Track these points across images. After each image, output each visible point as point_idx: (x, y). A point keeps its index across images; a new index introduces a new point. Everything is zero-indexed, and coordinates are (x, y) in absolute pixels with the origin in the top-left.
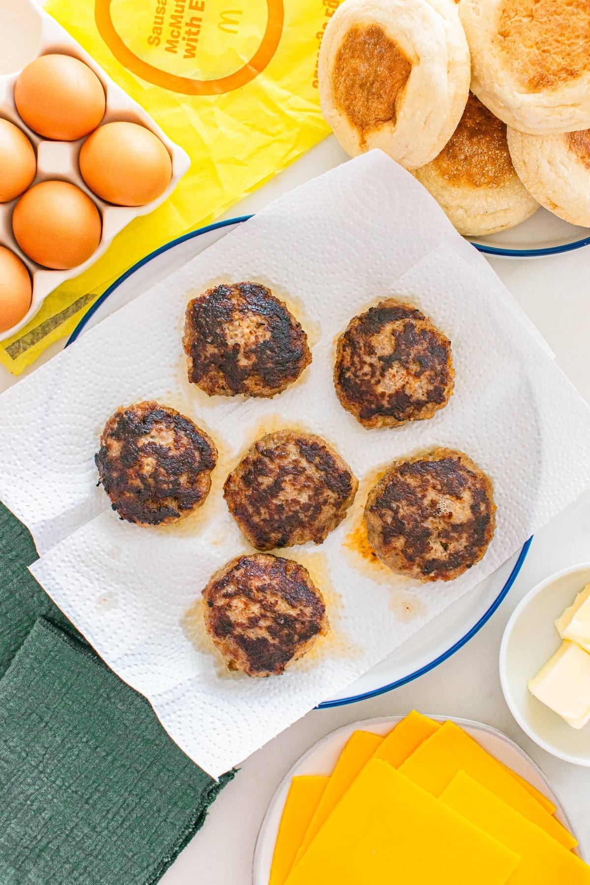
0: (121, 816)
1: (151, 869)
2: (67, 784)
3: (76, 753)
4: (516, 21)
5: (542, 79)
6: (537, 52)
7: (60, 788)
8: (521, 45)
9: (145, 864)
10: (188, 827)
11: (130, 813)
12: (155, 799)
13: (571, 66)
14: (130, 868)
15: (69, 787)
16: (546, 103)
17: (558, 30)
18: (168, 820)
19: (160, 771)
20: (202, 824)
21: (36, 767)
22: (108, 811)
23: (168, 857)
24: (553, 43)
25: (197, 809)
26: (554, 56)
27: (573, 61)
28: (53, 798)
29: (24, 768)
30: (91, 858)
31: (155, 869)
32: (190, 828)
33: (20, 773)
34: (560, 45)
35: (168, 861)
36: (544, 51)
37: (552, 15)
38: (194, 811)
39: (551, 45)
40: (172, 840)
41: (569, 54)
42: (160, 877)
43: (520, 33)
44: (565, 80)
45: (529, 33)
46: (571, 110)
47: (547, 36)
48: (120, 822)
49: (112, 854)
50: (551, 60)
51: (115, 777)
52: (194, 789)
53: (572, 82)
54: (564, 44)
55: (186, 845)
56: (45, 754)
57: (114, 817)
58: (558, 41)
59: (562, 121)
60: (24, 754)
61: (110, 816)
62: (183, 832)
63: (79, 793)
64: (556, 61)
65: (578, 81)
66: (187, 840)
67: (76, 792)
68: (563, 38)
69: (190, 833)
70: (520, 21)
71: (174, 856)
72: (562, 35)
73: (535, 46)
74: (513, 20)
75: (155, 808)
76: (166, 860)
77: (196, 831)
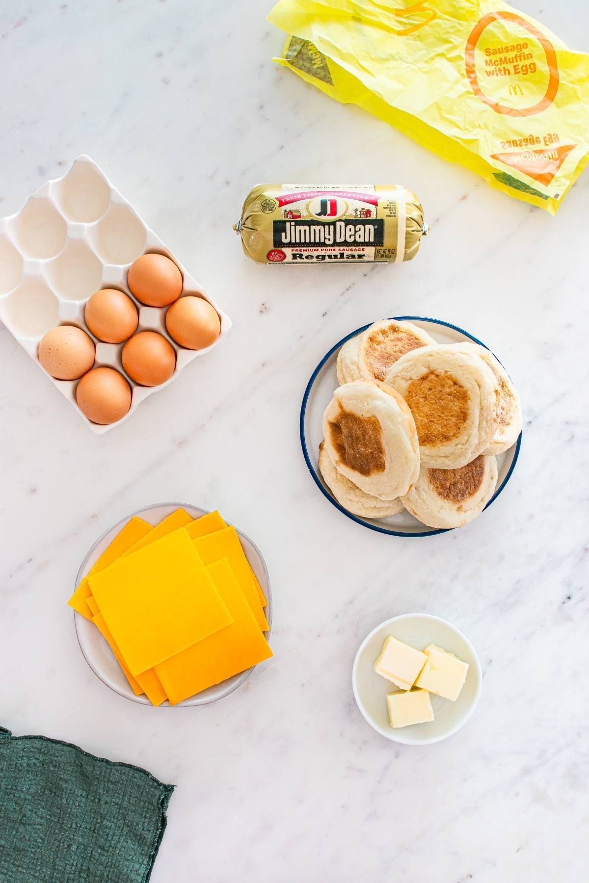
0: (117, 836)
1: (145, 862)
2: (79, 825)
3: (77, 804)
4: (416, 399)
5: (428, 438)
6: (426, 421)
7: (76, 829)
8: (417, 415)
9: (141, 861)
10: (158, 829)
11: (122, 832)
12: (133, 818)
13: (446, 433)
14: (133, 867)
15: (80, 827)
16: (428, 454)
17: (441, 410)
18: (145, 829)
19: (129, 799)
20: (166, 824)
21: (58, 822)
22: (108, 835)
23: (152, 851)
24: (437, 417)
25: (159, 816)
26: (436, 425)
27: (447, 430)
28: (74, 836)
29: (52, 824)
30: (108, 869)
31: (148, 862)
32: (159, 829)
33: (50, 828)
34: (441, 419)
35: (154, 854)
36: (430, 421)
37: (438, 400)
38: (157, 818)
39: (435, 418)
40: (151, 841)
41: (446, 426)
42: (152, 865)
43: (417, 407)
44: (441, 441)
45: (423, 408)
46: (443, 459)
47: (434, 412)
48: (117, 840)
49: (119, 862)
50: (434, 427)
51: (104, 811)
52: (152, 804)
53: (446, 443)
54: (443, 419)
55: (161, 840)
56: (60, 812)
57: (112, 838)
58: (440, 416)
59: (437, 464)
60: (48, 817)
61: (110, 838)
62: (156, 833)
63: (88, 828)
64: (437, 428)
65: (450, 443)
66: (160, 837)
67: (86, 828)
68: (443, 415)
69: (160, 832)
70: (419, 400)
71: (157, 849)
72: (443, 413)
73: (425, 417)
74: (414, 398)
75: (135, 824)
76: (152, 853)
77: (164, 829)
